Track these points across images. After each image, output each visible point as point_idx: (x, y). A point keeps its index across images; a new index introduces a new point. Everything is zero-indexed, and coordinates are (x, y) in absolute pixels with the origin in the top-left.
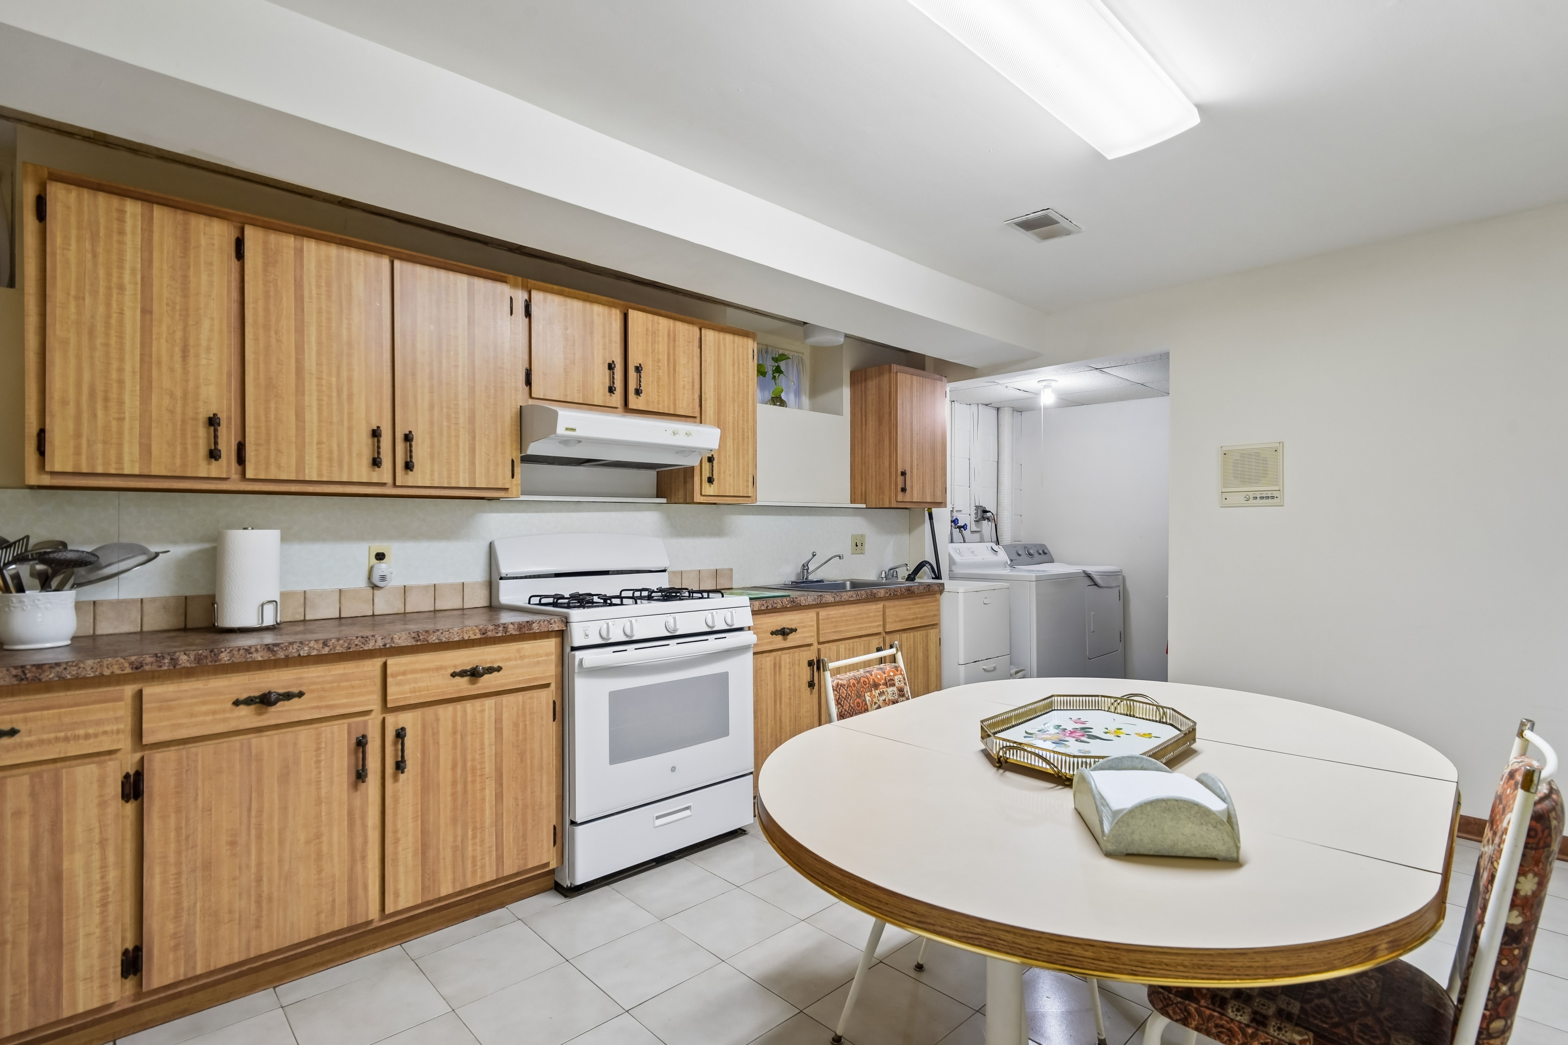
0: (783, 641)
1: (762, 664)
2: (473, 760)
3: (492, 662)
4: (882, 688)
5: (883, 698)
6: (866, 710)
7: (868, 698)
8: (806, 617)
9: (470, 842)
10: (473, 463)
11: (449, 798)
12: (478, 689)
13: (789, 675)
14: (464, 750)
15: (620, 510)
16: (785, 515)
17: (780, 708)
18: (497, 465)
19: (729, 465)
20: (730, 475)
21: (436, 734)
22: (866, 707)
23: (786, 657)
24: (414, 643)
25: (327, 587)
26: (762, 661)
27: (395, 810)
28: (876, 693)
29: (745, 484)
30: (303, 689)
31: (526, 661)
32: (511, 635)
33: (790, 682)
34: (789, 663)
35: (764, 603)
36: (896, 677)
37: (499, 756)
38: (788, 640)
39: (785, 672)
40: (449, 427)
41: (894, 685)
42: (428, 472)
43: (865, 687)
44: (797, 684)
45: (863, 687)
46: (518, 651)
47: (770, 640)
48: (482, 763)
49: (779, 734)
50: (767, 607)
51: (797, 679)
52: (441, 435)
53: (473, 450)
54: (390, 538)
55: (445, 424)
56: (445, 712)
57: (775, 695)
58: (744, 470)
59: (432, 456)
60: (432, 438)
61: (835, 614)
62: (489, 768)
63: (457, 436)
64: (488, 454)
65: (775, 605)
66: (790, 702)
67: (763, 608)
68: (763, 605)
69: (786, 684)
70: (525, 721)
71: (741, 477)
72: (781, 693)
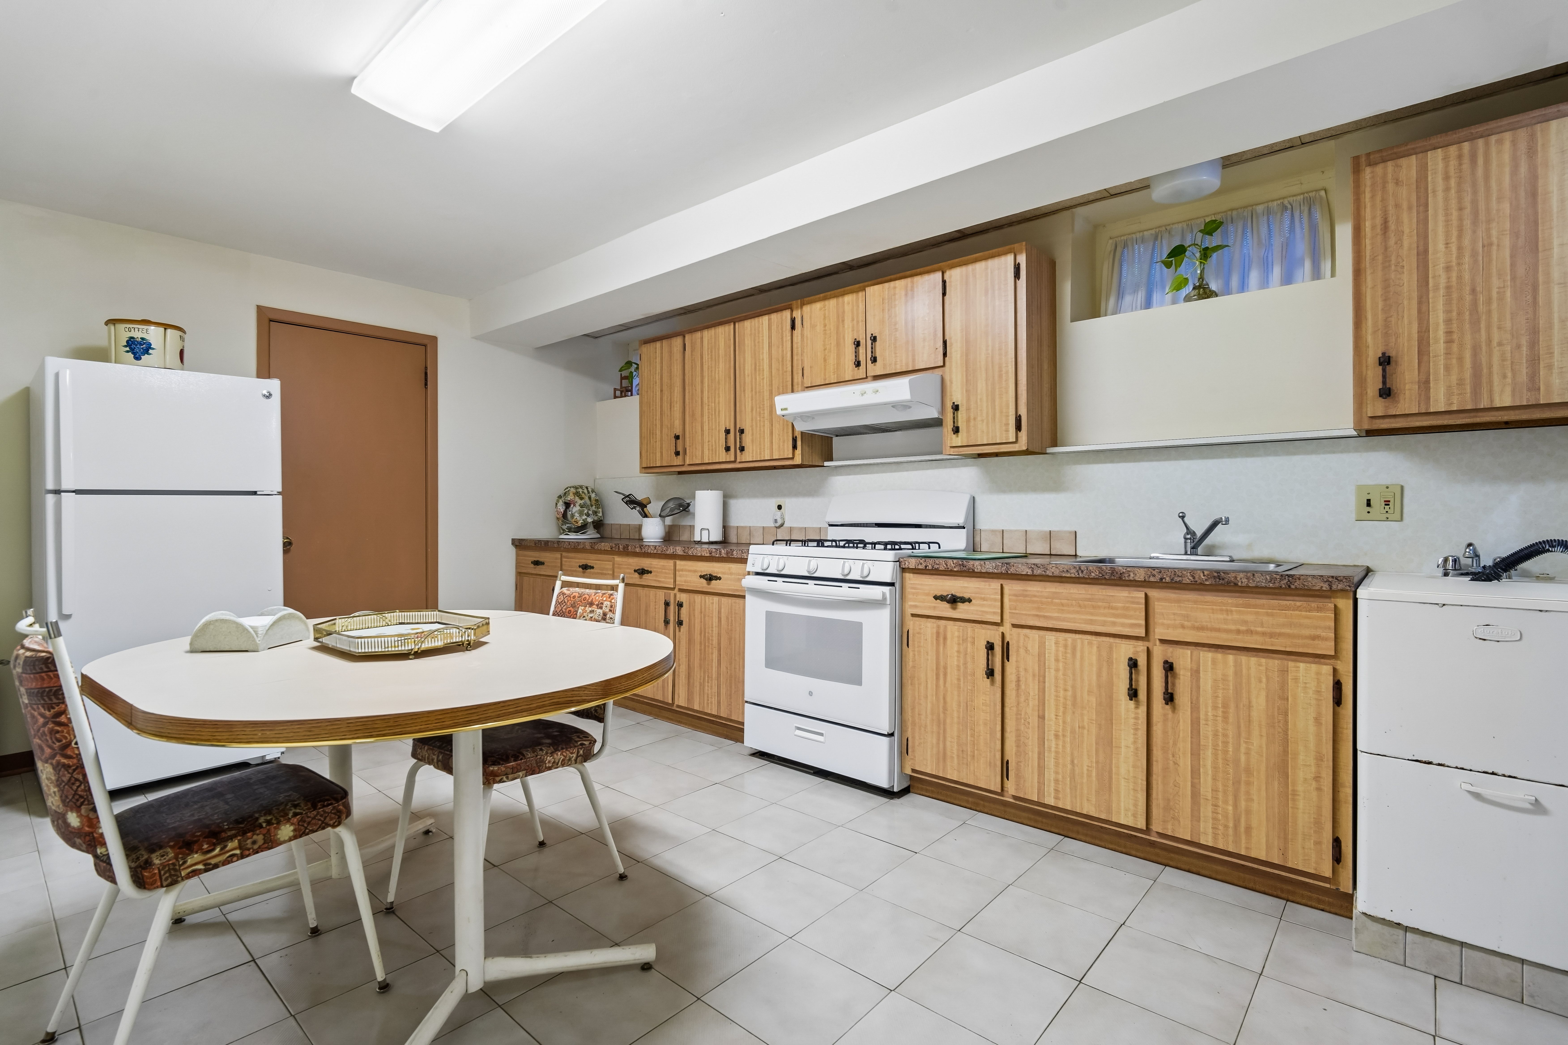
0: (951, 610)
1: (920, 629)
2: (708, 633)
3: (717, 573)
4: (594, 608)
5: (591, 615)
6: (575, 618)
7: (580, 611)
8: (987, 587)
9: (706, 684)
10: (772, 442)
11: (699, 652)
12: (711, 589)
13: (958, 652)
14: (705, 625)
15: (937, 468)
16: (1176, 459)
17: (945, 686)
18: (784, 442)
19: (981, 410)
20: (983, 421)
21: (694, 610)
22: (575, 616)
23: (953, 629)
24: (683, 554)
25: (759, 525)
26: (920, 625)
27: (679, 646)
28: (588, 609)
29: (1004, 428)
30: (652, 570)
31: (733, 576)
32: (723, 557)
33: (958, 661)
34: (959, 637)
35: (921, 561)
36: (605, 603)
37: (719, 635)
38: (958, 610)
39: (952, 647)
40: (760, 420)
41: (601, 608)
42: (751, 452)
43: (583, 602)
44: (970, 665)
45: (581, 602)
46: (729, 569)
47: (933, 605)
48: (712, 636)
49: (942, 715)
50: (926, 567)
51: (969, 659)
52: (757, 426)
53: (771, 433)
54: (784, 495)
55: (758, 419)
56: (698, 598)
57: (937, 668)
58: (1001, 412)
59: (752, 441)
60: (752, 429)
61: (1038, 591)
62: (715, 642)
63: (764, 426)
64: (779, 435)
65: (936, 566)
66: (959, 684)
67: (920, 567)
68: (921, 564)
69: (953, 662)
70: (732, 617)
71: (997, 420)
72: (945, 668)
